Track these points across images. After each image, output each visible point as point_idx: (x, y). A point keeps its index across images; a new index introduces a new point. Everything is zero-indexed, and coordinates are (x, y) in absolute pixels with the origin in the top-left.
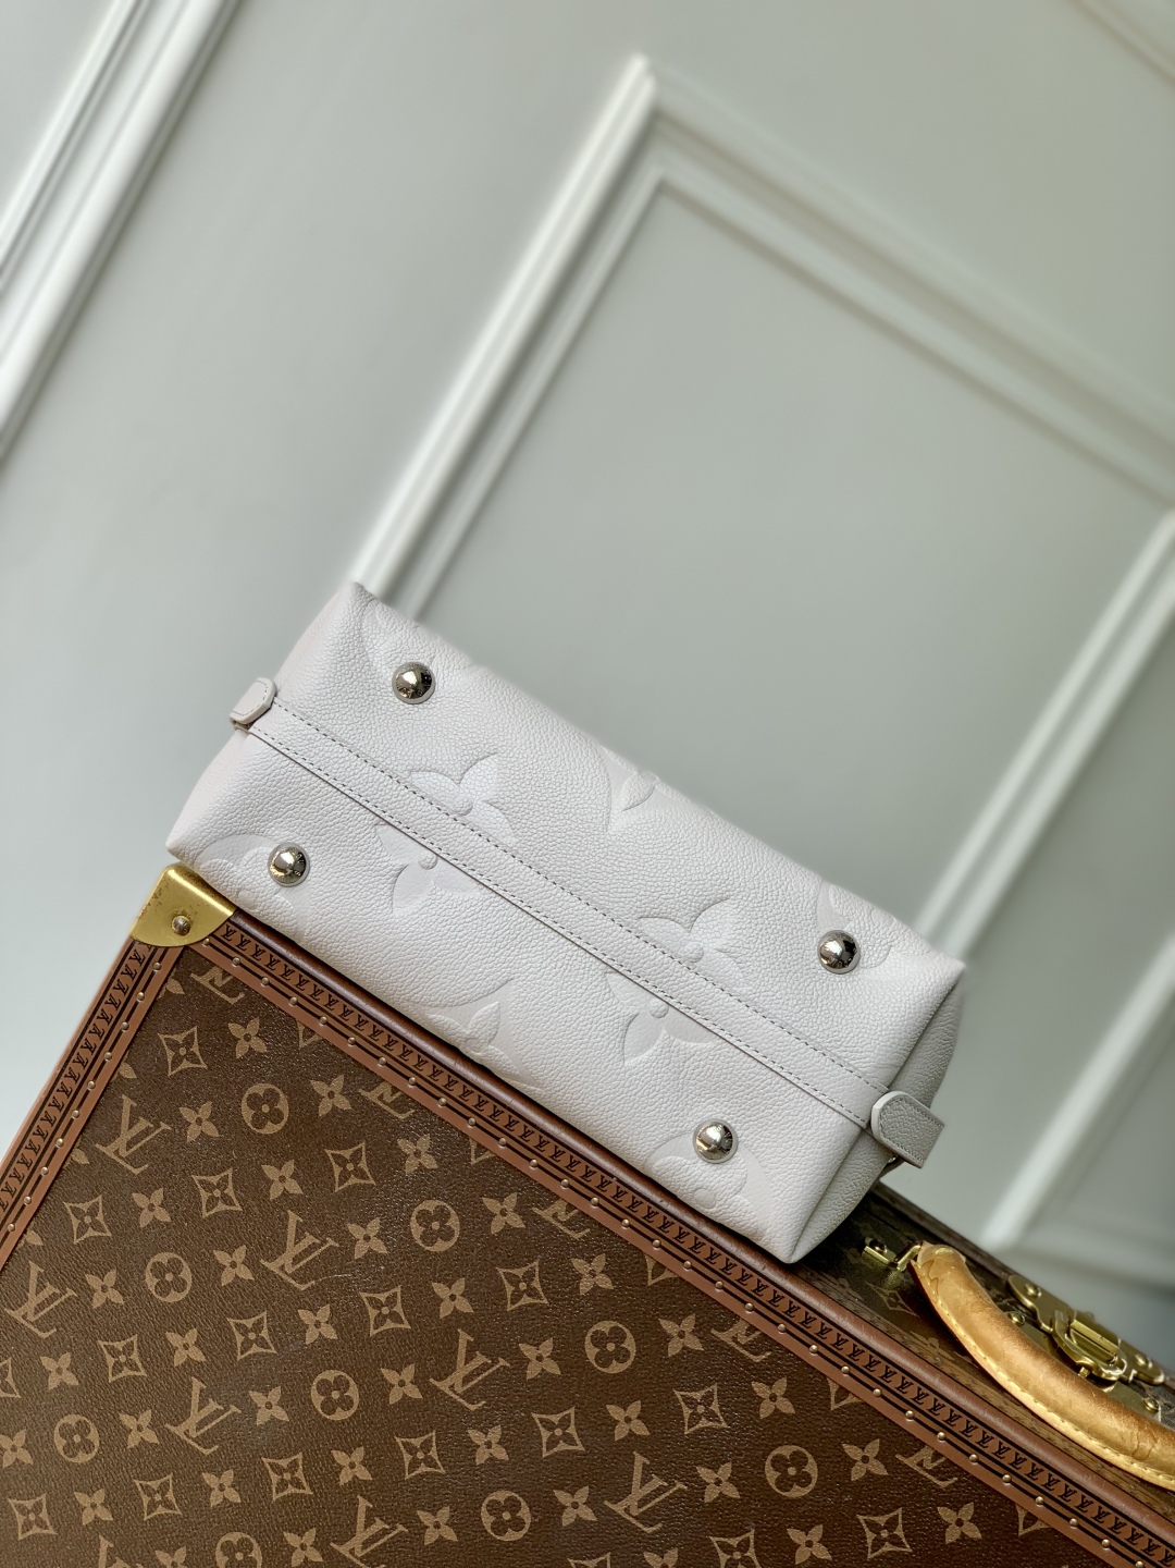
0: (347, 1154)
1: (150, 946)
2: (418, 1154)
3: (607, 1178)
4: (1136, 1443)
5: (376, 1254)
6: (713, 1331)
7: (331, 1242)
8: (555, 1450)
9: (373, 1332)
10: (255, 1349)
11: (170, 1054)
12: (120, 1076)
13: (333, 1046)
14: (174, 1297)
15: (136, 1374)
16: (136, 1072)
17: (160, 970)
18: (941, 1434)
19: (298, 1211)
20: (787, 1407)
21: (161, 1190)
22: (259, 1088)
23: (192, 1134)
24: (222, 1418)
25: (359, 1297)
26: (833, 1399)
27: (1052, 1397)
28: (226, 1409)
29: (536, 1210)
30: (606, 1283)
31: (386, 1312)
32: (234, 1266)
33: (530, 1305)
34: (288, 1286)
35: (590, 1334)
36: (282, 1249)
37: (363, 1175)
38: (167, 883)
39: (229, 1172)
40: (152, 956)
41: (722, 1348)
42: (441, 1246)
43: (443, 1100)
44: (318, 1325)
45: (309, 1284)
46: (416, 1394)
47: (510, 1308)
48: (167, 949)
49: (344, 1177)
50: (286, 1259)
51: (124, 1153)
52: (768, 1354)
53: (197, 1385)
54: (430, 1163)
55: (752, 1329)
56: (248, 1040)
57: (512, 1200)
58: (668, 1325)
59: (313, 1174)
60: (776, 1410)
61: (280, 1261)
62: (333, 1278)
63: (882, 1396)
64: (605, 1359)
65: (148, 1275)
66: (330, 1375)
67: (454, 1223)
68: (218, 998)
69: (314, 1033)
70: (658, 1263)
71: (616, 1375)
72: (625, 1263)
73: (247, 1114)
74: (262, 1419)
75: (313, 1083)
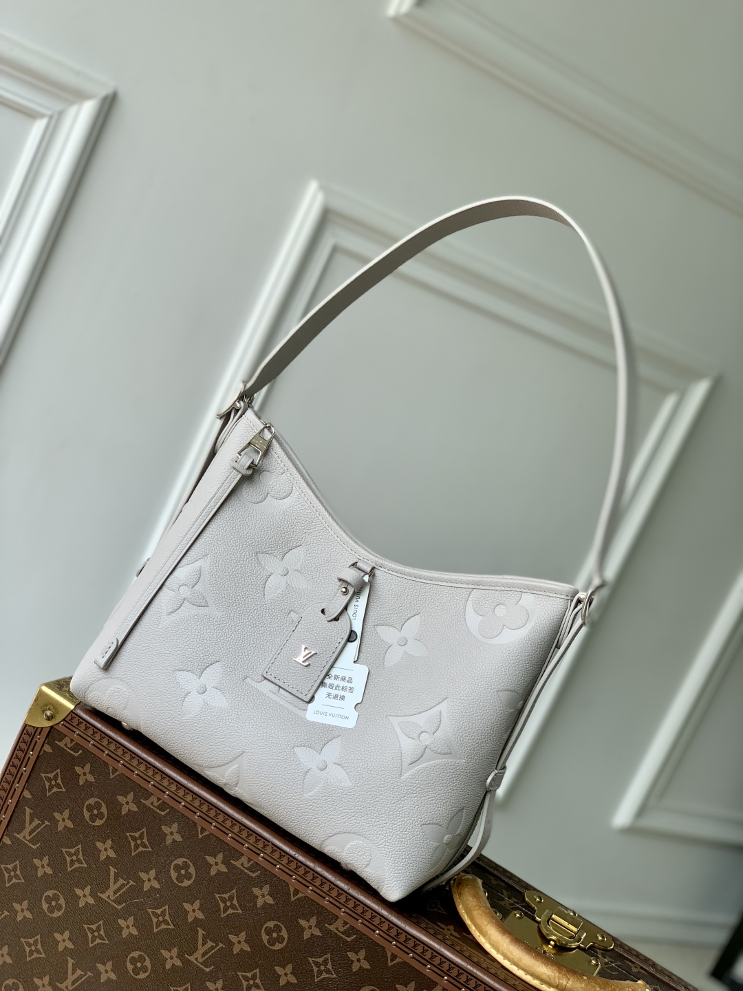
0: (137, 835)
1: (34, 727)
2: (172, 833)
3: (266, 843)
4: (557, 981)
5: (155, 888)
6: (326, 925)
7: (132, 883)
9: (155, 930)
10: (98, 941)
11: (47, 784)
12: (24, 797)
13: (127, 777)
14: (57, 914)
15: (41, 956)
16: (32, 795)
17: (40, 739)
18: (446, 978)
19: (114, 867)
20: (366, 966)
21: (47, 857)
22: (91, 801)
23: (60, 827)
24: (84, 979)
25: (147, 912)
26: (389, 960)
27: (511, 957)
28: (86, 974)
29: (232, 862)
30: (270, 900)
31: (162, 921)
32: (85, 896)
33: (232, 914)
34: (113, 906)
35: (264, 929)
36: (108, 887)
37: (145, 846)
38: (41, 694)
39: (80, 846)
40: (35, 732)
41: (331, 934)
42: (186, 883)
43: (183, 804)
44: (128, 927)
45: (122, 906)
46: (178, 963)
47: (223, 915)
48: (42, 728)
49: (137, 847)
50: (110, 892)
51: (28, 838)
52: (354, 936)
53: (71, 962)
54: (178, 838)
55: (345, 923)
56: (85, 775)
57: (220, 857)
58: (303, 922)
59: (121, 846)
60: (361, 967)
61: (107, 894)
62: (134, 901)
63: (413, 957)
64: (272, 942)
65: (44, 903)
66: (135, 954)
67: (192, 870)
68: (69, 753)
69: (117, 770)
70: (295, 889)
71: (278, 950)
72: (279, 889)
73: (87, 815)
74: (103, 978)
75: (118, 797)
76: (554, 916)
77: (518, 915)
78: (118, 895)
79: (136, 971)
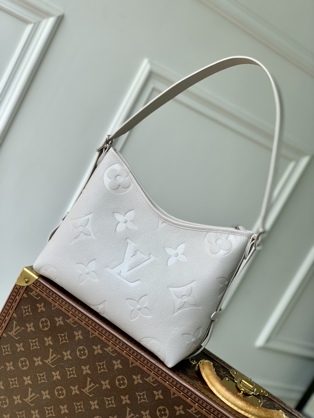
0: (63, 335)
1: (20, 286)
2: (78, 335)
3: (120, 341)
4: (245, 408)
5: (69, 359)
6: (145, 378)
7: (59, 356)
8: (109, 406)
9: (69, 377)
10: (43, 381)
11: (24, 311)
12: (13, 316)
13: (60, 309)
14: (25, 368)
15: (17, 386)
16: (17, 315)
17: (22, 291)
18: (197, 404)
19: (52, 348)
20: (161, 397)
21: (22, 343)
22: (43, 319)
23: (29, 330)
24: (35, 397)
25: (65, 369)
26: (172, 395)
27: (225, 396)
28: (36, 395)
29: (105, 349)
30: (120, 367)
31: (71, 373)
32: (38, 361)
33: (103, 372)
34: (50, 366)
35: (117, 379)
36: (48, 358)
37: (66, 340)
38: (23, 272)
39: (37, 339)
40: (20, 288)
41: (147, 383)
42: (83, 357)
43: (84, 322)
44: (56, 376)
45: (54, 366)
46: (78, 392)
47: (99, 372)
48: (23, 286)
49: (62, 341)
50: (49, 360)
51: (14, 334)
52: (157, 384)
53: (30, 389)
54: (81, 337)
56: (41, 308)
57: (99, 346)
58: (134, 377)
59: (55, 340)
60: (159, 398)
61: (48, 360)
62: (60, 364)
63: (183, 394)
64: (120, 385)
65: (19, 363)
66: (59, 387)
67: (86, 352)
68: (34, 298)
69: (55, 306)
70: (132, 362)
71: (123, 389)
72: (125, 362)
73: (41, 325)
74: (44, 398)
75: (55, 318)
76: (243, 380)
77: (227, 379)
78: (53, 361)
79: (59, 395)
